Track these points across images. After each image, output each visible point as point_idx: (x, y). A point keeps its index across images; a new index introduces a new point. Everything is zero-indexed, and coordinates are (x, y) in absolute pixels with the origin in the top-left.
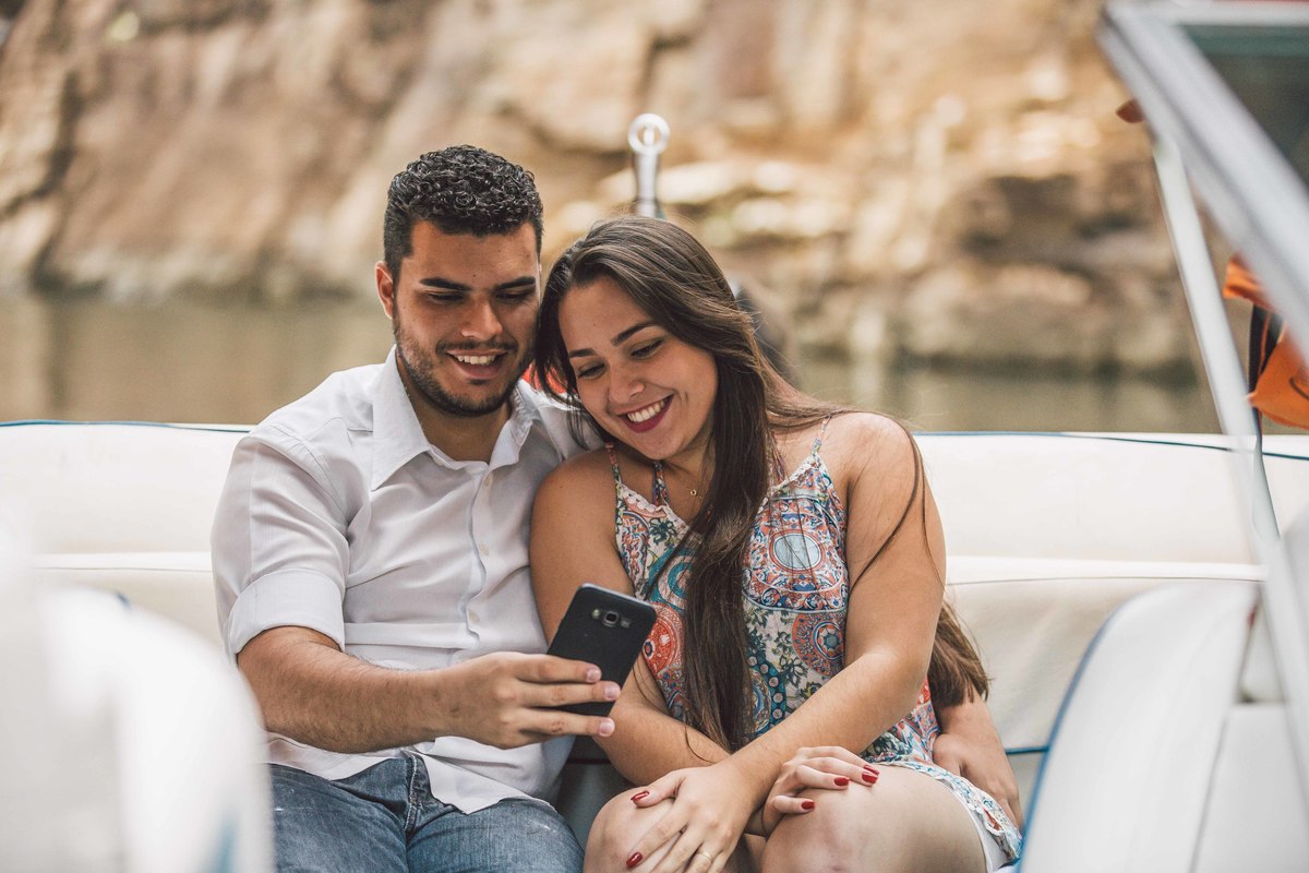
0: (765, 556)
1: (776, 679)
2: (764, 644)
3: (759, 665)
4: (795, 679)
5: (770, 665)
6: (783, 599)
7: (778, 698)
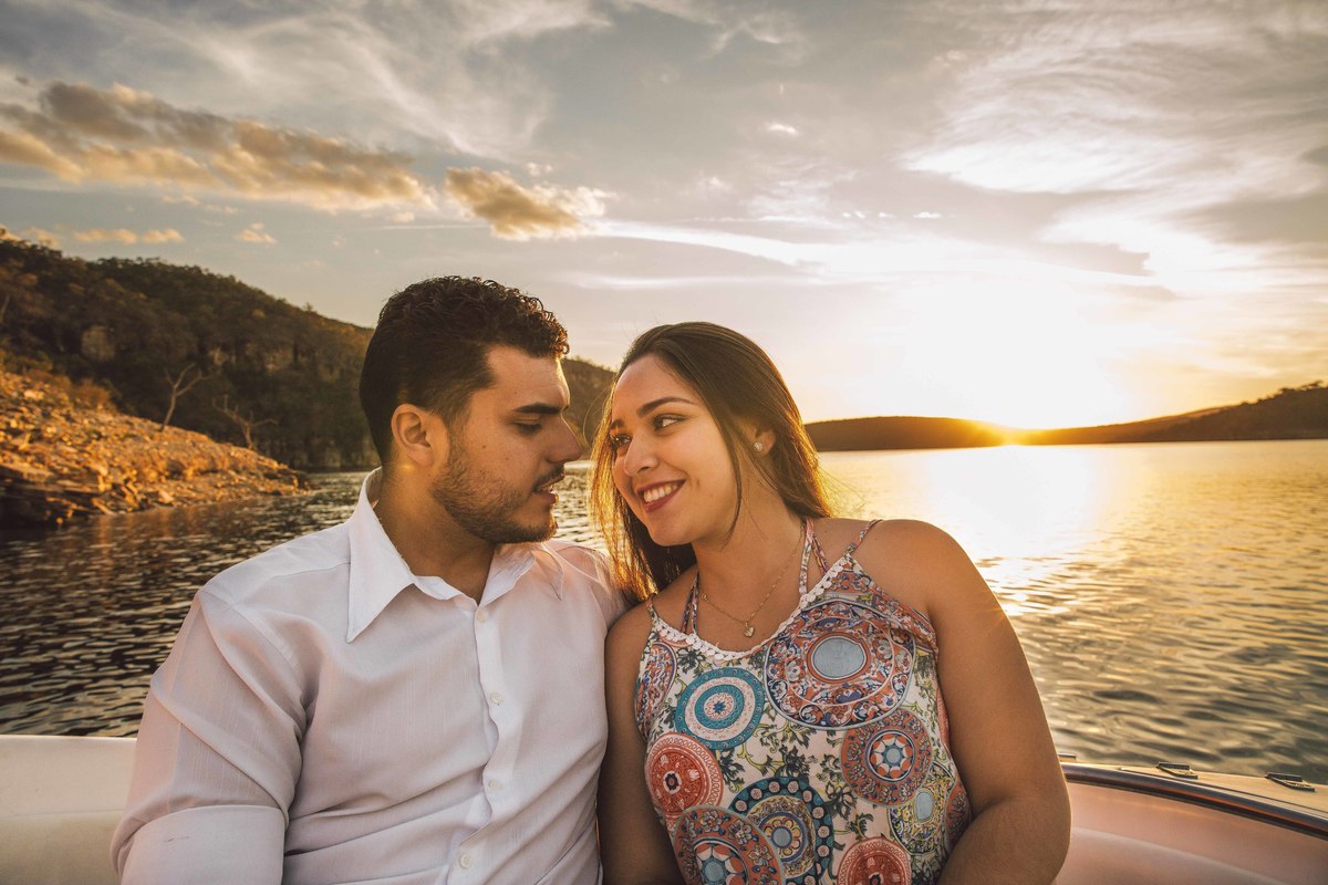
0: (803, 668)
1: (821, 810)
2: (807, 766)
3: (801, 791)
4: (844, 809)
5: (814, 793)
6: (826, 717)
7: (824, 832)
